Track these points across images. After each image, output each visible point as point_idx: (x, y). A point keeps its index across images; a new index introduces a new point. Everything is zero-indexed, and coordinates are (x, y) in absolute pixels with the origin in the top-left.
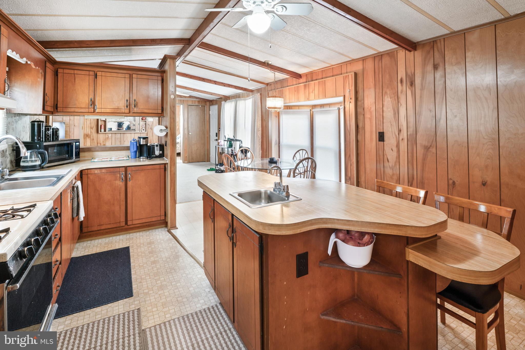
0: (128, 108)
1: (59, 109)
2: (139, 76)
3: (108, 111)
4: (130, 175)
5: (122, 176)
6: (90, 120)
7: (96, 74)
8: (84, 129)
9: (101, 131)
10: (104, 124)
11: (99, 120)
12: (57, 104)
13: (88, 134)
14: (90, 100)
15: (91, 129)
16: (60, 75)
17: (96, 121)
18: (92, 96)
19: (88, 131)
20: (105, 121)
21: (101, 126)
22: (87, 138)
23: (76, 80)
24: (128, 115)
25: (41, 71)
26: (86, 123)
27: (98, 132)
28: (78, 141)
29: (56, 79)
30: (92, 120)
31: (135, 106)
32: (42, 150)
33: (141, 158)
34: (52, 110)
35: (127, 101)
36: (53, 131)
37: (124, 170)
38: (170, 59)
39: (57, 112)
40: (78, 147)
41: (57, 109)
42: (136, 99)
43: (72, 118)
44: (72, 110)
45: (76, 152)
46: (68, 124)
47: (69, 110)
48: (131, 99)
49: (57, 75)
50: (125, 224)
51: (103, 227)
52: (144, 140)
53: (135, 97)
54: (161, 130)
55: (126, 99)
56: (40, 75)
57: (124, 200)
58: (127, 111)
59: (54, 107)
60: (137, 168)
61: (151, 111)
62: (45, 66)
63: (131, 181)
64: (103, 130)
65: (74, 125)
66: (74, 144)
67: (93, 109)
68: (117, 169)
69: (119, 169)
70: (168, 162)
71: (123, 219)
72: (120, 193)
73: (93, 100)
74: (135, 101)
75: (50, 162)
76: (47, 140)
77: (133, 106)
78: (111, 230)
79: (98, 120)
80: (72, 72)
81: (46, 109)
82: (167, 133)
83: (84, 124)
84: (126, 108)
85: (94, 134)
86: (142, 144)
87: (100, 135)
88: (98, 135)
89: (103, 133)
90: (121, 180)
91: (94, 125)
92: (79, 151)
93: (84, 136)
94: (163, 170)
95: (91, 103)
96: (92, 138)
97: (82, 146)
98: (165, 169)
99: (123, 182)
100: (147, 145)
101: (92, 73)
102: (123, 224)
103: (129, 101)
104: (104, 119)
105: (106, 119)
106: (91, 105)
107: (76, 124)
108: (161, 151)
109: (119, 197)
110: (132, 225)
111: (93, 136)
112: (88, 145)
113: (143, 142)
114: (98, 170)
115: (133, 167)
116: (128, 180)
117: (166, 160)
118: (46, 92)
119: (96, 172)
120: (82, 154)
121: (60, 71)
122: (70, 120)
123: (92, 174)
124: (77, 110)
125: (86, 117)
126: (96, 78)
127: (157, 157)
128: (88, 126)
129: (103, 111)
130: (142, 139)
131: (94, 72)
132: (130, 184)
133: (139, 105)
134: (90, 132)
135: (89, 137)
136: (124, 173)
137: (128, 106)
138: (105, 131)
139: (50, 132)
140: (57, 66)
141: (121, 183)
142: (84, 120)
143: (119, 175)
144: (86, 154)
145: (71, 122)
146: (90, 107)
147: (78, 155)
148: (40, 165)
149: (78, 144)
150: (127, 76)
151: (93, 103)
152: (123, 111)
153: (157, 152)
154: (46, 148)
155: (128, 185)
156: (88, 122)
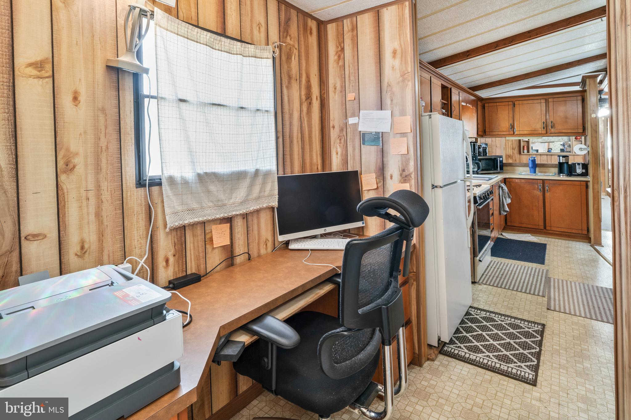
0: (545, 129)
1: (486, 133)
2: (555, 100)
3: (526, 132)
4: (547, 188)
5: (540, 187)
6: (511, 141)
7: (514, 103)
8: (506, 149)
9: (523, 152)
10: (526, 145)
11: (522, 141)
12: (485, 130)
13: (510, 155)
14: (510, 125)
15: (513, 150)
16: (486, 108)
17: (518, 142)
18: (511, 122)
19: (510, 152)
20: (528, 142)
21: (524, 147)
22: (509, 159)
23: (499, 110)
24: (544, 135)
25: (474, 108)
26: (507, 144)
27: (520, 153)
28: (501, 157)
29: (484, 111)
30: (514, 141)
31: (552, 127)
32: (478, 161)
33: (561, 175)
34: (482, 134)
35: (544, 123)
36: (483, 149)
37: (542, 182)
38: (589, 78)
39: (486, 135)
40: (501, 162)
41: (485, 133)
42: (553, 121)
43: (494, 139)
44: (496, 133)
45: (500, 166)
46: (490, 145)
47: (494, 133)
48: (548, 121)
49: (484, 108)
50: (544, 229)
51: (524, 225)
52: (564, 159)
53: (552, 119)
54: (581, 149)
55: (542, 122)
56: (474, 111)
57: (543, 208)
58: (544, 132)
59: (483, 132)
60: (555, 182)
61: (569, 131)
62: (477, 105)
63: (549, 193)
64: (526, 151)
65: (496, 146)
66: (499, 159)
67: (512, 132)
68: (535, 180)
69: (537, 181)
70: (589, 180)
71: (541, 223)
72: (538, 201)
73: (512, 125)
74: (552, 122)
75: (482, 170)
76: (480, 155)
77: (550, 127)
78: (530, 229)
79: (520, 140)
80: (495, 104)
81: (479, 134)
82: (588, 151)
83: (506, 145)
84: (543, 129)
85: (517, 156)
86: (561, 162)
87: (523, 156)
88: (521, 156)
89: (527, 155)
90: (539, 190)
91: (516, 145)
92: (502, 166)
93: (506, 156)
94: (585, 187)
95: (510, 127)
96: (514, 158)
97: (504, 161)
98: (587, 187)
99: (541, 192)
100: (567, 163)
101: (510, 103)
102: (542, 228)
103: (545, 123)
104: (527, 140)
105: (529, 140)
106: (511, 128)
107: (498, 145)
108: (584, 170)
109: (537, 204)
110: (551, 230)
111: (515, 157)
112: (510, 161)
113: (562, 160)
114: (518, 180)
115: (550, 181)
116: (546, 191)
117: (589, 178)
118: (479, 122)
119: (517, 181)
120: (505, 168)
121: (486, 105)
122: (492, 141)
123: (513, 182)
124: (500, 133)
125: (507, 138)
126: (514, 106)
127: (579, 175)
128: (509, 146)
129: (521, 133)
130: (561, 157)
131: (512, 102)
132: (548, 195)
133: (556, 125)
134: (511, 153)
135: (511, 158)
136: (541, 185)
137: (546, 127)
138: (528, 151)
139: (481, 150)
140: (484, 102)
141: (539, 193)
142: (505, 141)
143: (537, 186)
144: (509, 168)
145: (493, 143)
146: (510, 130)
147: (501, 168)
148: (477, 171)
149: (502, 159)
150: (543, 101)
151: (513, 127)
152: (540, 132)
153: (579, 170)
154: (480, 160)
155: (546, 196)
156: (509, 144)
